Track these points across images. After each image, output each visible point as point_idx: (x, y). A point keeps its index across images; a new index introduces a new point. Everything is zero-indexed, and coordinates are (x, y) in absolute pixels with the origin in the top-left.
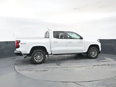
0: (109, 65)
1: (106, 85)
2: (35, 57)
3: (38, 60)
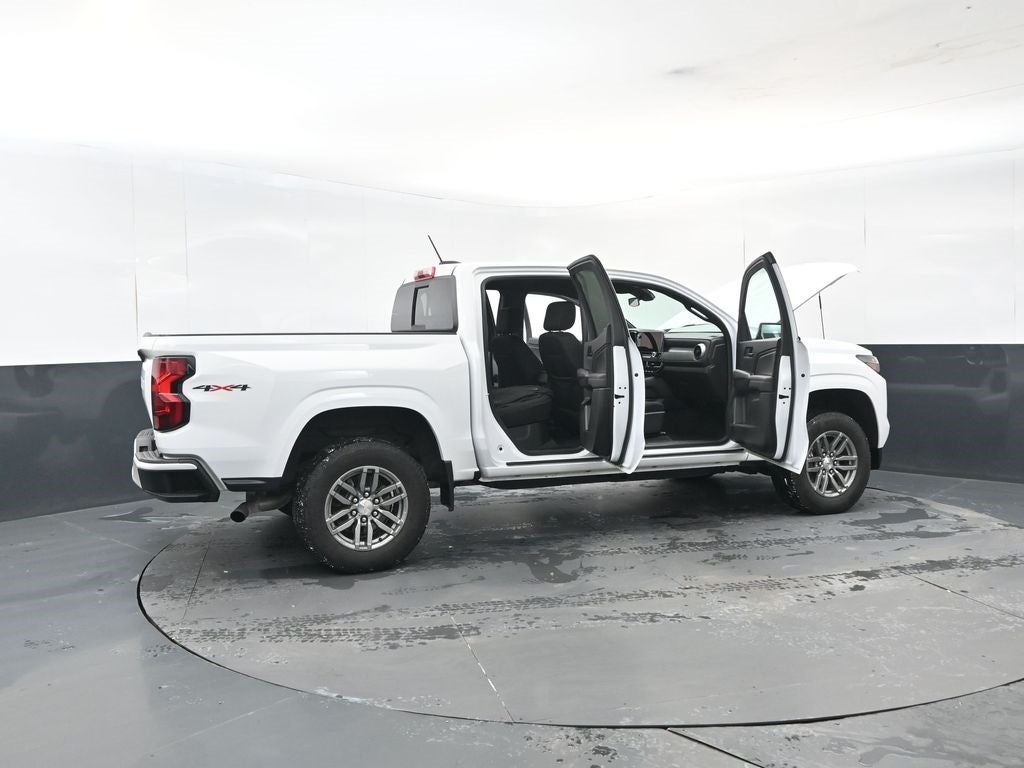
0: (978, 563)
1: (958, 756)
2: (337, 506)
3: (364, 537)
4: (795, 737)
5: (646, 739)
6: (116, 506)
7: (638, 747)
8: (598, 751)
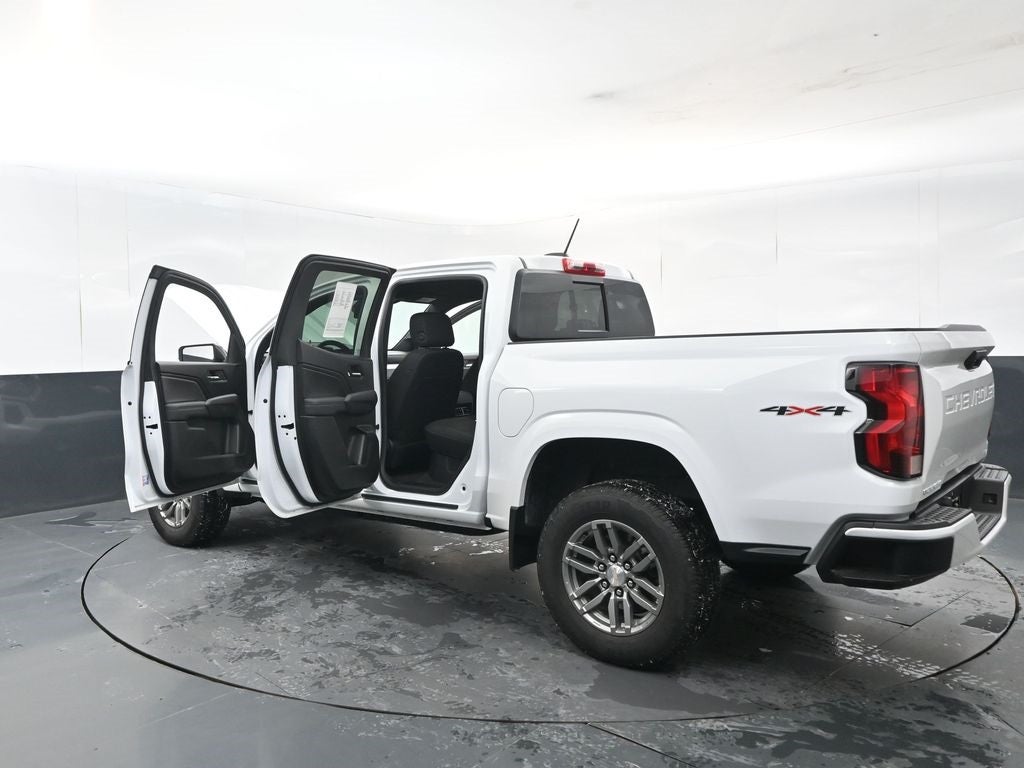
4: (710, 732)
5: (567, 733)
6: (61, 511)
7: (560, 741)
8: (521, 744)
